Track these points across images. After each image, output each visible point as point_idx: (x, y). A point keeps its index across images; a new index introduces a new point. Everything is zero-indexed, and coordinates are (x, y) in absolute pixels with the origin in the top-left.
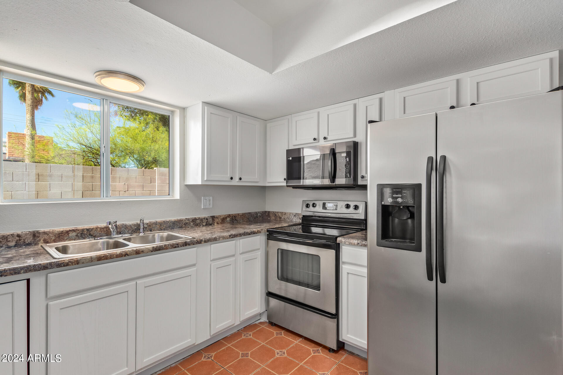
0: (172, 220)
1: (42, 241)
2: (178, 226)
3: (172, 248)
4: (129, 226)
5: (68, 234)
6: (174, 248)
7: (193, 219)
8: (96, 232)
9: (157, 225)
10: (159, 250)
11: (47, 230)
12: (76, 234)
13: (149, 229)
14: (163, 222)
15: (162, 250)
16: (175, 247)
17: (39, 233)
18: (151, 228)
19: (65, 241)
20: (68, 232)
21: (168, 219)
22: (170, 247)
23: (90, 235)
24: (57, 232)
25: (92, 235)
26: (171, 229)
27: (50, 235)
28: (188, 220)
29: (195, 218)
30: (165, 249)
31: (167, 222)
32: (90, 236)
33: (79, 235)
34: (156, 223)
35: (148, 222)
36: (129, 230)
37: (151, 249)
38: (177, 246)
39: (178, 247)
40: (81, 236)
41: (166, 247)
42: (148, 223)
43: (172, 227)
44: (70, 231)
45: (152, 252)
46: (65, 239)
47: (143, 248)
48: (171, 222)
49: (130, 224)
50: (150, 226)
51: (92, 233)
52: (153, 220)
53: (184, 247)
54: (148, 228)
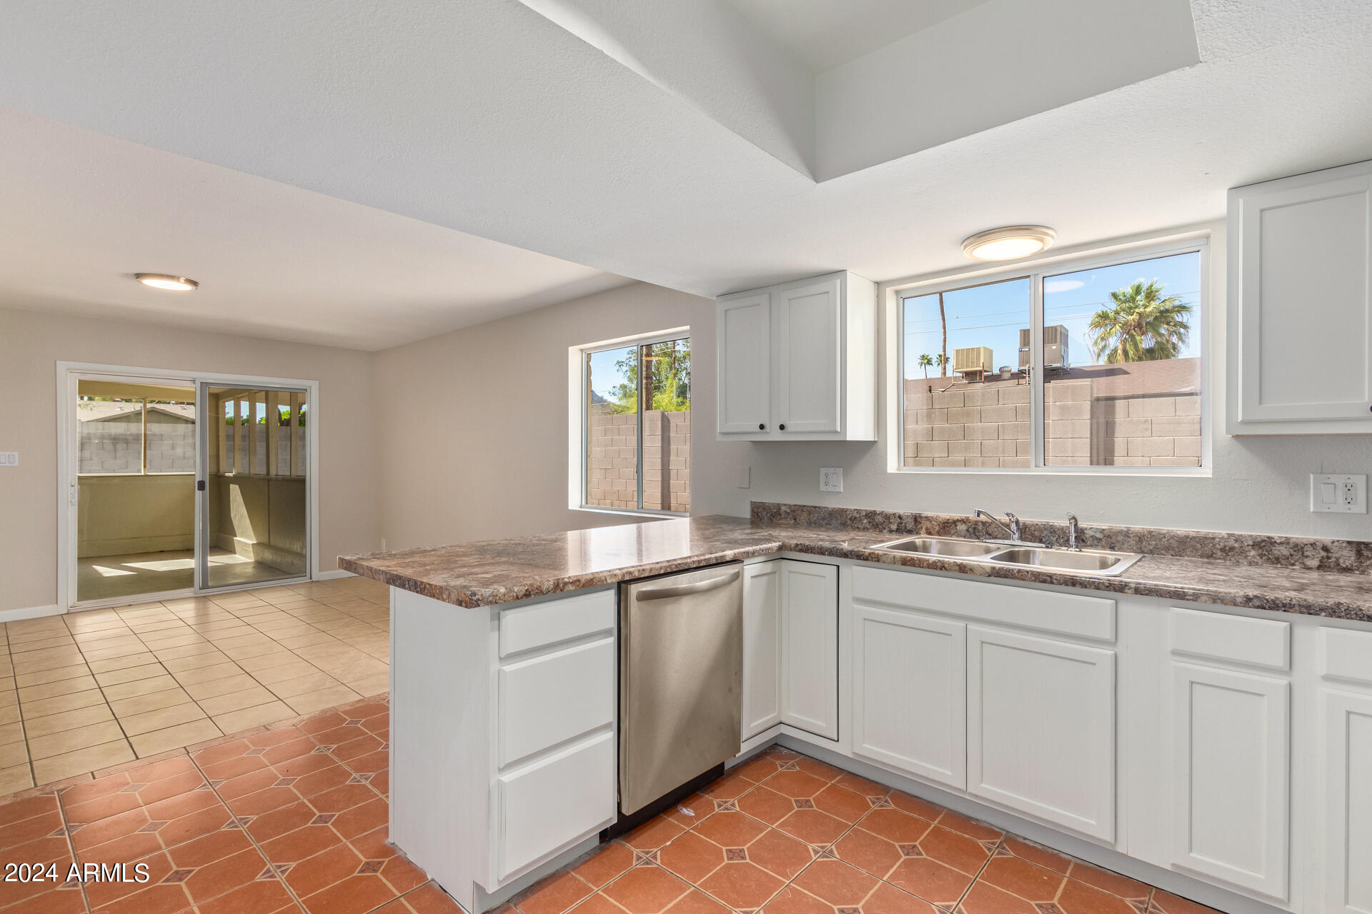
0: (1178, 532)
1: (924, 529)
2: (1197, 550)
3: (1035, 581)
4: (1058, 530)
5: (956, 526)
6: (1041, 582)
7: (1259, 539)
8: (996, 529)
9: (1129, 537)
10: (1006, 576)
11: (929, 514)
12: (966, 528)
13: (1107, 545)
14: (1146, 533)
15: (1011, 578)
16: (1044, 581)
17: (921, 517)
18: (1113, 543)
19: (951, 537)
20: (955, 522)
21: (1165, 528)
22: (1029, 576)
23: (987, 533)
24: (940, 519)
25: (990, 535)
26: (1172, 555)
27: (933, 522)
28: (1236, 541)
29: (1268, 538)
30: (1018, 579)
31: (1160, 534)
32: (987, 536)
33: (970, 530)
34: (1126, 534)
35: (1104, 527)
36: (1059, 536)
37: (989, 570)
38: (1049, 579)
39: (1052, 583)
40: (974, 533)
41: (1022, 575)
42: (1104, 530)
43: (1177, 550)
44: (958, 520)
45: (990, 576)
46: (952, 533)
47: (974, 565)
48: (1172, 537)
49: (1062, 525)
50: (1109, 537)
51: (990, 530)
52: (1122, 526)
53: (1067, 587)
54: (1104, 540)
